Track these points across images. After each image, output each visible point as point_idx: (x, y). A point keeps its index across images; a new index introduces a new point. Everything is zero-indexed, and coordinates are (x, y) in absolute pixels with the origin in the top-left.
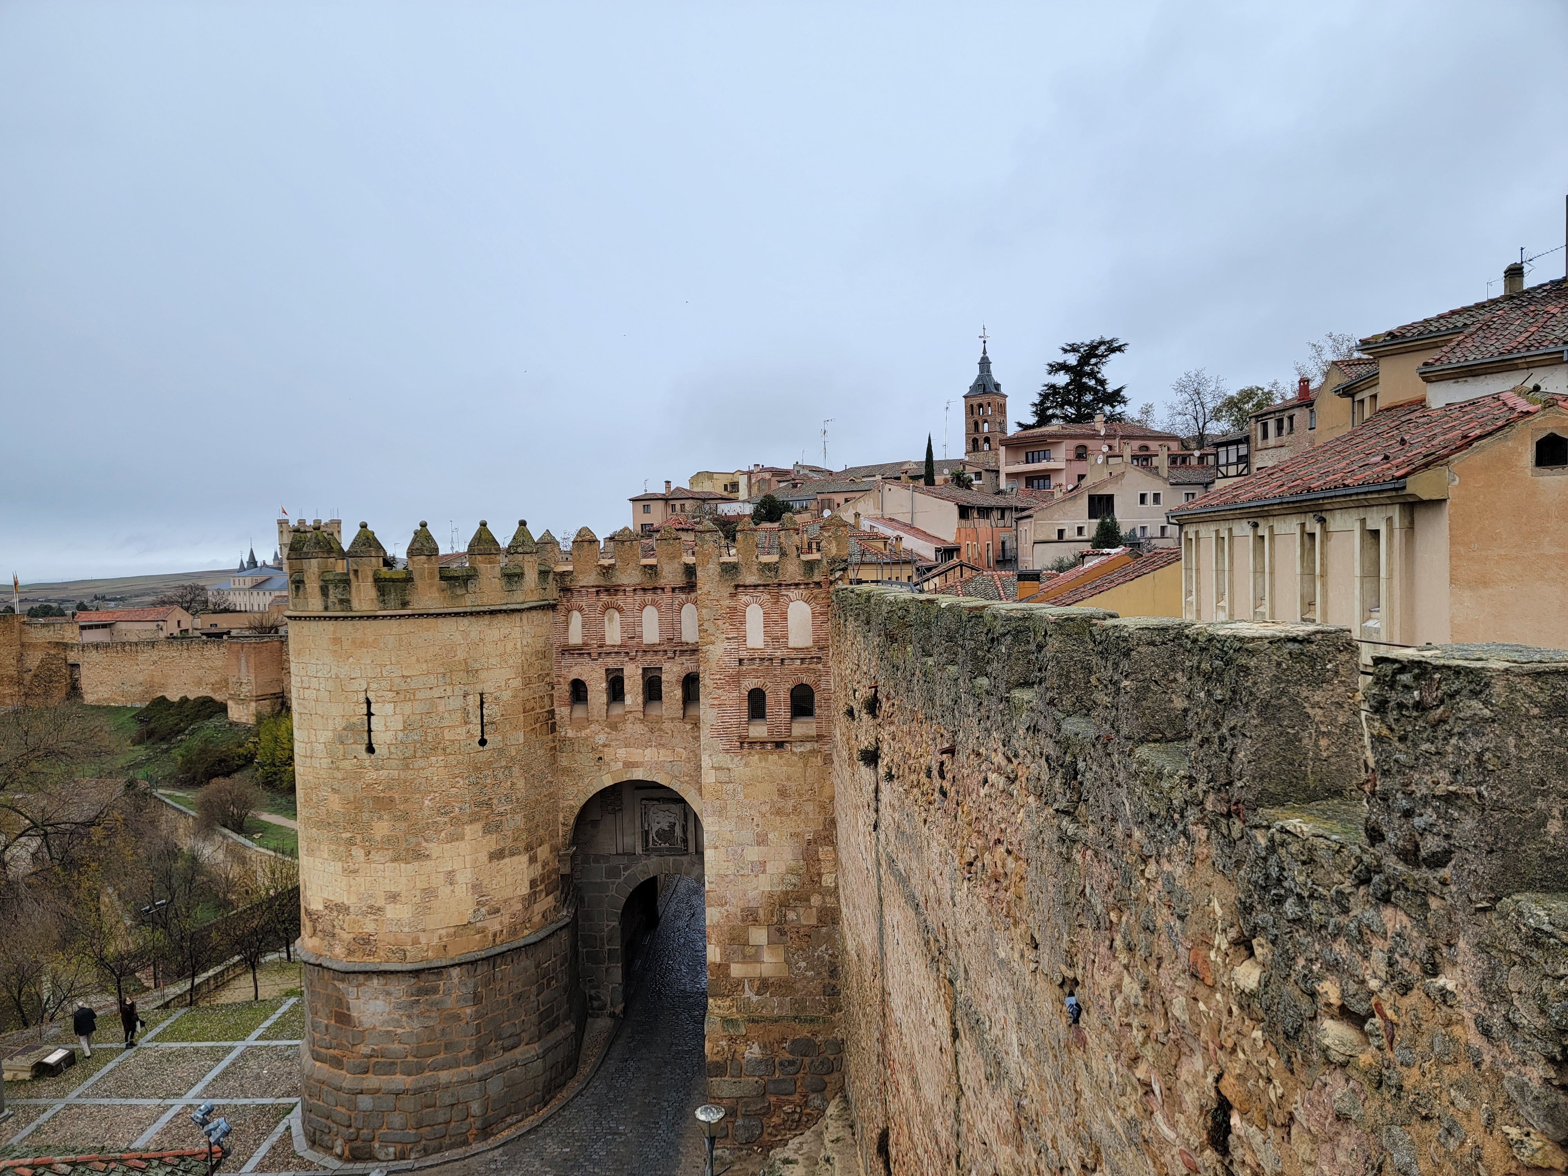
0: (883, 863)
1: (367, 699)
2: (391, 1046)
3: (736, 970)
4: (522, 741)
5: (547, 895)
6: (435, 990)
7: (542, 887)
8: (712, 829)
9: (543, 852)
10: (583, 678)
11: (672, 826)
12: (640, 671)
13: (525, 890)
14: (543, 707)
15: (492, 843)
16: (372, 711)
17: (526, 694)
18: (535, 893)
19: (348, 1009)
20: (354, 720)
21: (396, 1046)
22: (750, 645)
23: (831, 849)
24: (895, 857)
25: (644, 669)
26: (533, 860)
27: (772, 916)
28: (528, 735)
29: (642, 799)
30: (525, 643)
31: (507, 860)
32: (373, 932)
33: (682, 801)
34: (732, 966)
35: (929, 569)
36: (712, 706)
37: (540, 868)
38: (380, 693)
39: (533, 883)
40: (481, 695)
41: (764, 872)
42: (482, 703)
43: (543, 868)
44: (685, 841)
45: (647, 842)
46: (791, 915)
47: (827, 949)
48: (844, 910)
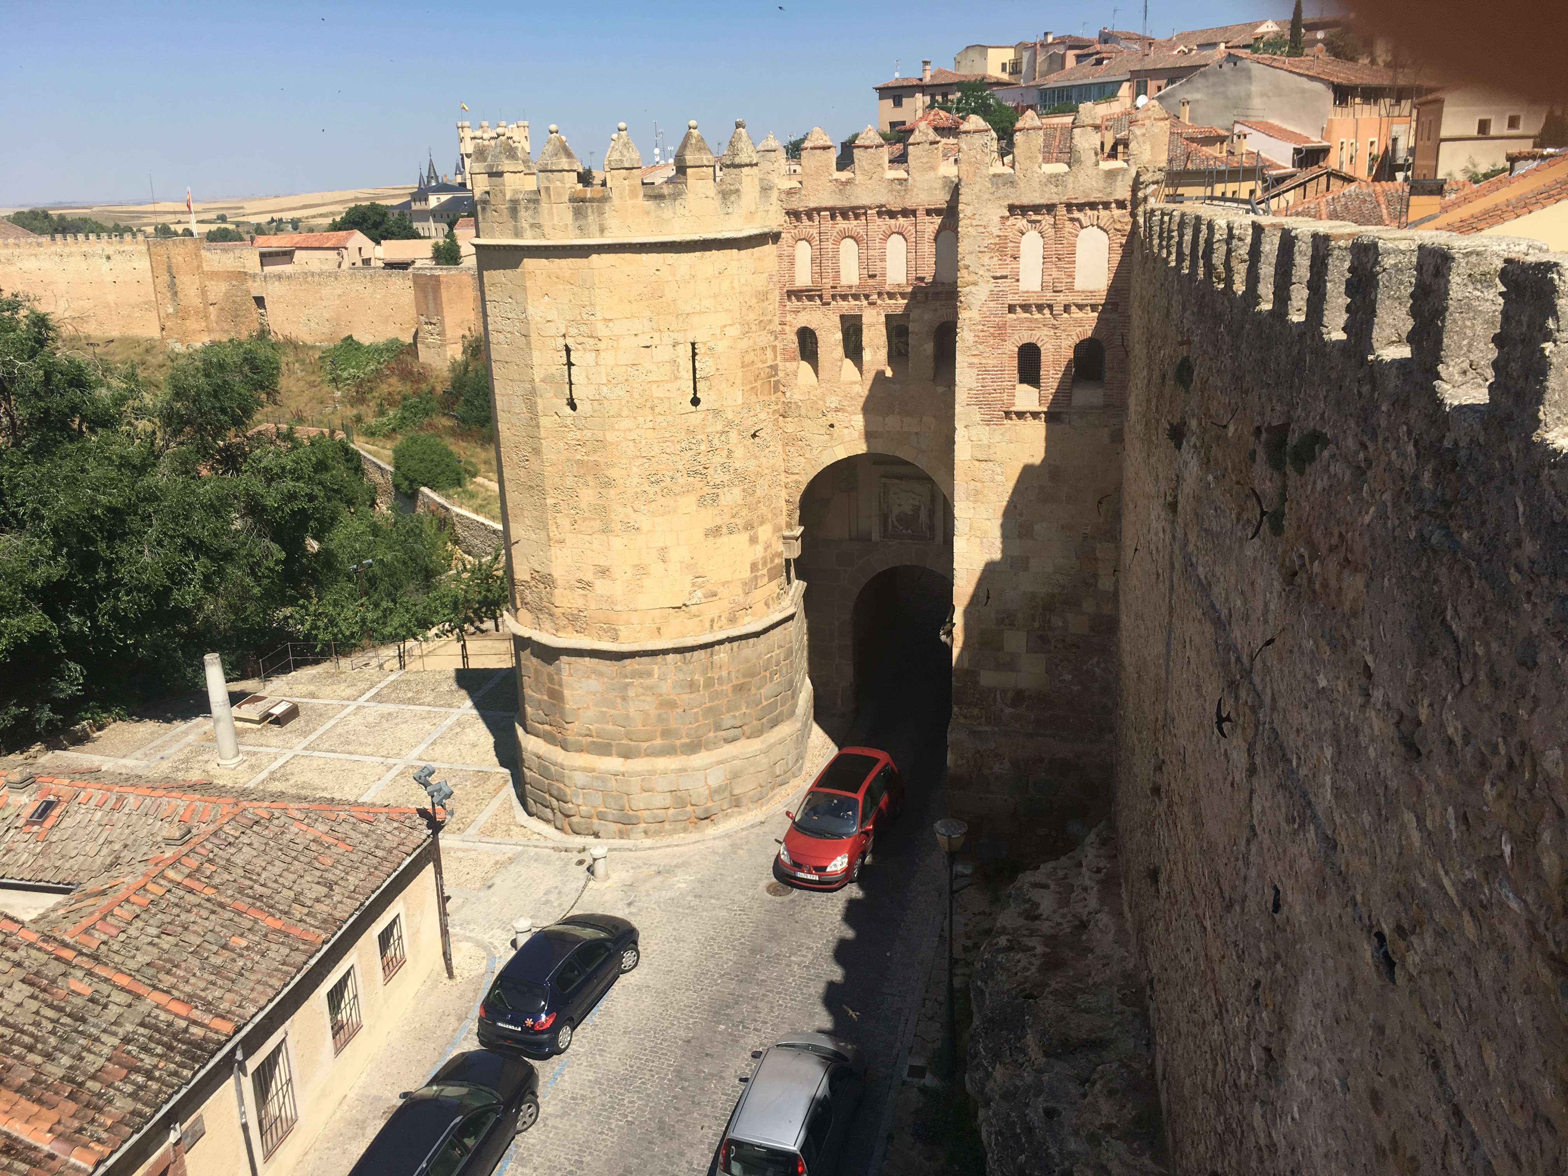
0: (1177, 566)
1: (566, 346)
2: (606, 726)
3: (988, 679)
4: (740, 402)
5: (770, 580)
6: (650, 674)
7: (765, 572)
8: (964, 515)
9: (765, 532)
10: (812, 326)
11: (917, 509)
12: (883, 319)
13: (747, 574)
14: (764, 362)
15: (709, 518)
16: (572, 360)
17: (744, 344)
18: (756, 577)
19: (561, 685)
20: (553, 370)
21: (610, 727)
22: (1023, 286)
23: (1112, 546)
24: (1194, 560)
25: (886, 316)
26: (753, 540)
27: (1034, 620)
28: (746, 396)
29: (881, 476)
30: (743, 281)
31: (724, 539)
32: (582, 607)
33: (929, 479)
34: (982, 672)
35: (1280, 180)
36: (971, 365)
37: (762, 550)
38: (580, 339)
39: (754, 567)
40: (693, 344)
41: (1026, 569)
42: (694, 354)
43: (766, 549)
44: (932, 528)
45: (885, 526)
46: (1057, 622)
47: (1098, 663)
48: (1124, 619)
